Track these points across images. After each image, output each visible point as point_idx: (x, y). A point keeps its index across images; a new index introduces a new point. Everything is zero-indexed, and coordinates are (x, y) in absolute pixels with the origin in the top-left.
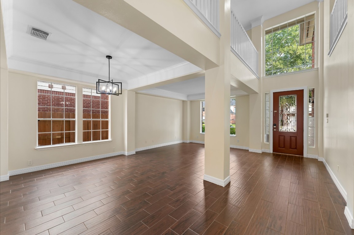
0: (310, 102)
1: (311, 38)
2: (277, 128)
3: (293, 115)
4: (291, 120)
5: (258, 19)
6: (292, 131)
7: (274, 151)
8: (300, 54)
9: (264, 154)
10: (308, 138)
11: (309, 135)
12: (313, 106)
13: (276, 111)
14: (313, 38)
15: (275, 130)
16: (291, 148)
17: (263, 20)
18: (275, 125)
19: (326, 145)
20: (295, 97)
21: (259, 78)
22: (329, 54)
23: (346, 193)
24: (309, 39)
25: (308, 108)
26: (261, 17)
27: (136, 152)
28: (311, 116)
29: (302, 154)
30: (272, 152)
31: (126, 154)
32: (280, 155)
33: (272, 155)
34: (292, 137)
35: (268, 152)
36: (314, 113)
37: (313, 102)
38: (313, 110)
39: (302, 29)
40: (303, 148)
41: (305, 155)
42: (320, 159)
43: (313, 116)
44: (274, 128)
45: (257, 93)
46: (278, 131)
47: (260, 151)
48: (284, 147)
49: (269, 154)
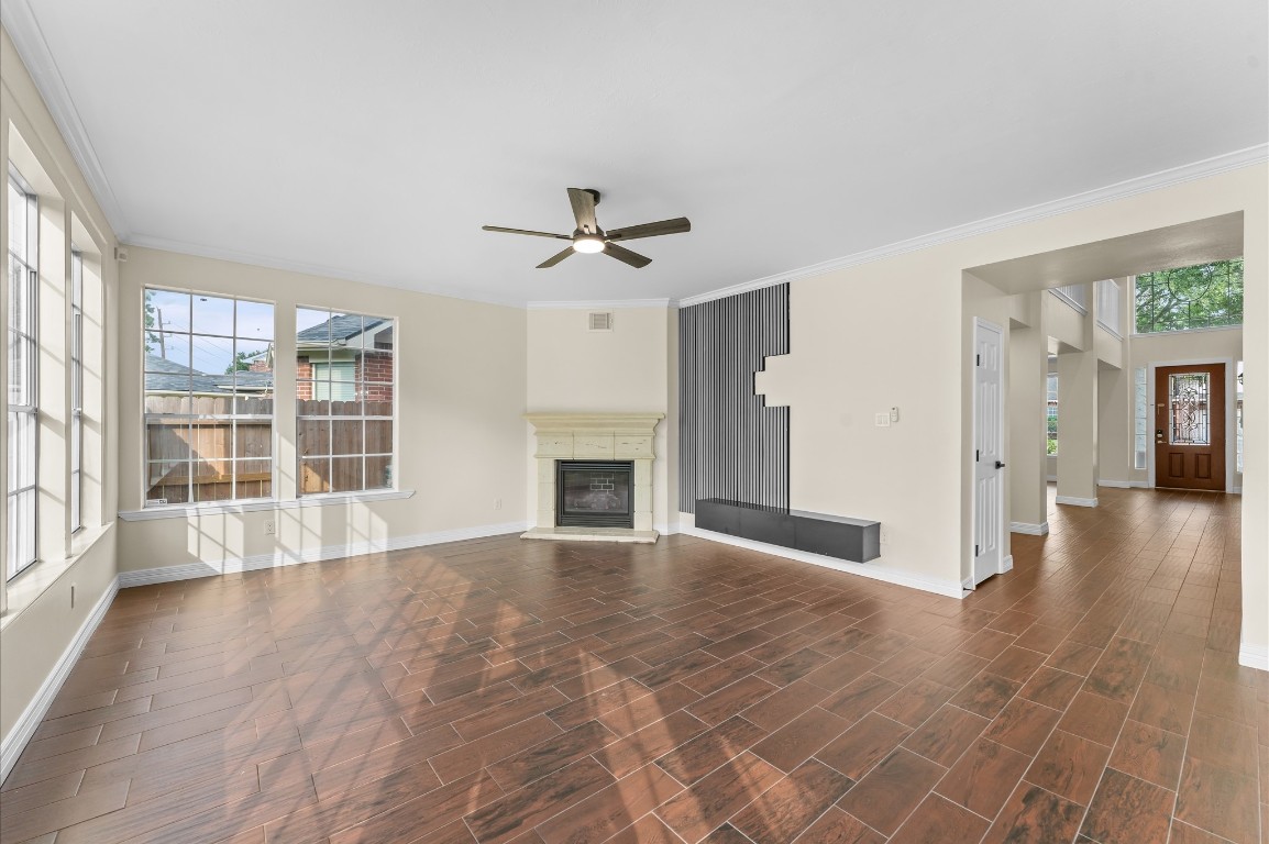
2: (1165, 438)
4: (1197, 421)
6: (1199, 443)
7: (1158, 483)
9: (1135, 489)
10: (1235, 458)
11: (1238, 452)
13: (1163, 405)
15: (1160, 442)
16: (1199, 477)
18: (1161, 433)
20: (1207, 377)
21: (1122, 340)
29: (1222, 488)
30: (1153, 485)
32: (1175, 491)
33: (1154, 490)
34: (1200, 455)
35: (1145, 486)
40: (1225, 476)
41: (1230, 490)
44: (1157, 439)
45: (1119, 369)
46: (1166, 445)
47: (1126, 485)
48: (1183, 476)
49: (1148, 490)
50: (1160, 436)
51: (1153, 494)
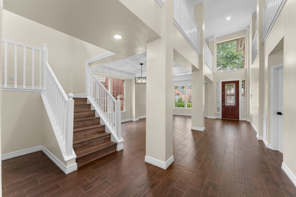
0: (242, 87)
1: (243, 48)
3: (233, 95)
4: (232, 98)
5: (213, 37)
6: (233, 105)
7: (222, 117)
8: (236, 55)
9: (216, 119)
10: (241, 109)
11: (242, 107)
12: (244, 90)
13: (223, 93)
14: (244, 48)
15: (223, 104)
16: (232, 115)
17: (215, 37)
19: (251, 113)
20: (234, 85)
21: (213, 73)
22: (252, 63)
23: (257, 129)
24: (242, 48)
25: (241, 91)
26: (215, 36)
27: (139, 119)
28: (243, 96)
29: (238, 118)
30: (221, 118)
31: (134, 120)
32: (226, 120)
33: (221, 119)
34: (233, 109)
35: (219, 118)
36: (245, 94)
37: (244, 88)
38: (244, 92)
39: (238, 44)
40: (239, 115)
41: (240, 119)
42: (248, 120)
43: (244, 96)
44: (222, 103)
45: (212, 82)
47: (214, 118)
48: (228, 115)
49: (220, 119)
50: (223, 102)
51: (221, 121)
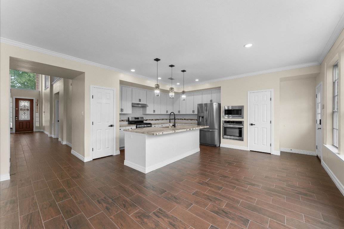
2: (18, 118)
4: (27, 113)
6: (27, 119)
13: (17, 109)
16: (27, 128)
18: (17, 117)
19: (44, 124)
30: (14, 132)
34: (27, 123)
40: (33, 127)
41: (34, 130)
42: (41, 131)
46: (18, 120)
48: (23, 128)
50: (17, 118)
